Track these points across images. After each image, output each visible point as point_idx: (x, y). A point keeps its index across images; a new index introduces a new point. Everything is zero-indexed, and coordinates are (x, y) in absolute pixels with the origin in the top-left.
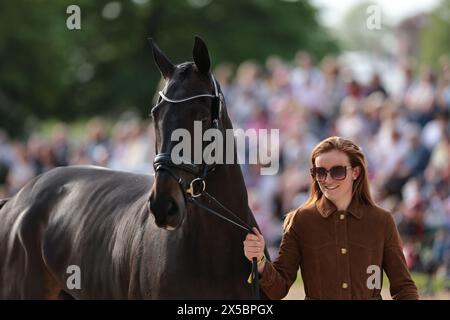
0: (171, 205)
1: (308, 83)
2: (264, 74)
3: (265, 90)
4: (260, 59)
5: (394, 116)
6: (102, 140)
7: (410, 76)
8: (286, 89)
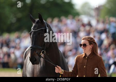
0: (34, 59)
1: (72, 23)
2: (60, 21)
3: (60, 25)
4: (59, 17)
5: (94, 32)
6: (18, 38)
7: (98, 21)
8: (66, 25)
